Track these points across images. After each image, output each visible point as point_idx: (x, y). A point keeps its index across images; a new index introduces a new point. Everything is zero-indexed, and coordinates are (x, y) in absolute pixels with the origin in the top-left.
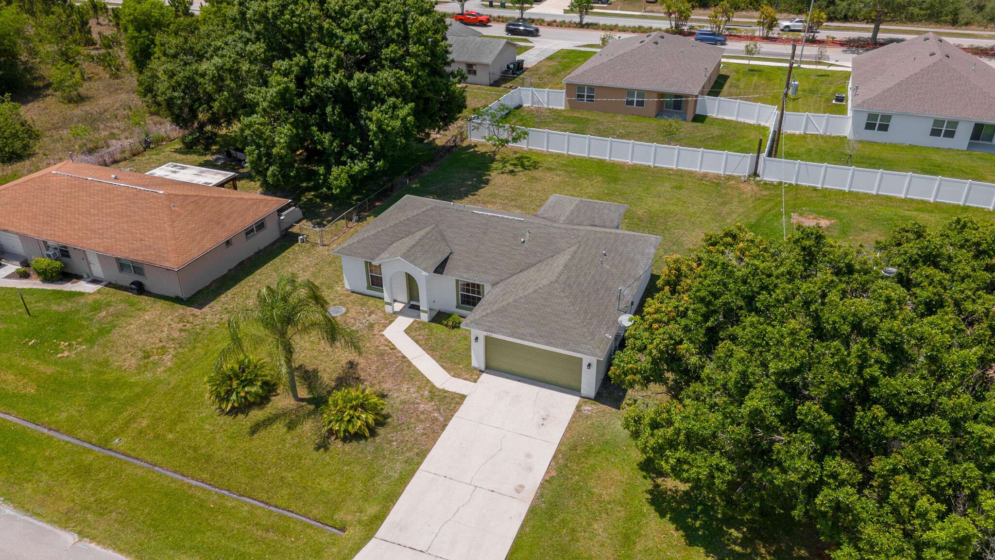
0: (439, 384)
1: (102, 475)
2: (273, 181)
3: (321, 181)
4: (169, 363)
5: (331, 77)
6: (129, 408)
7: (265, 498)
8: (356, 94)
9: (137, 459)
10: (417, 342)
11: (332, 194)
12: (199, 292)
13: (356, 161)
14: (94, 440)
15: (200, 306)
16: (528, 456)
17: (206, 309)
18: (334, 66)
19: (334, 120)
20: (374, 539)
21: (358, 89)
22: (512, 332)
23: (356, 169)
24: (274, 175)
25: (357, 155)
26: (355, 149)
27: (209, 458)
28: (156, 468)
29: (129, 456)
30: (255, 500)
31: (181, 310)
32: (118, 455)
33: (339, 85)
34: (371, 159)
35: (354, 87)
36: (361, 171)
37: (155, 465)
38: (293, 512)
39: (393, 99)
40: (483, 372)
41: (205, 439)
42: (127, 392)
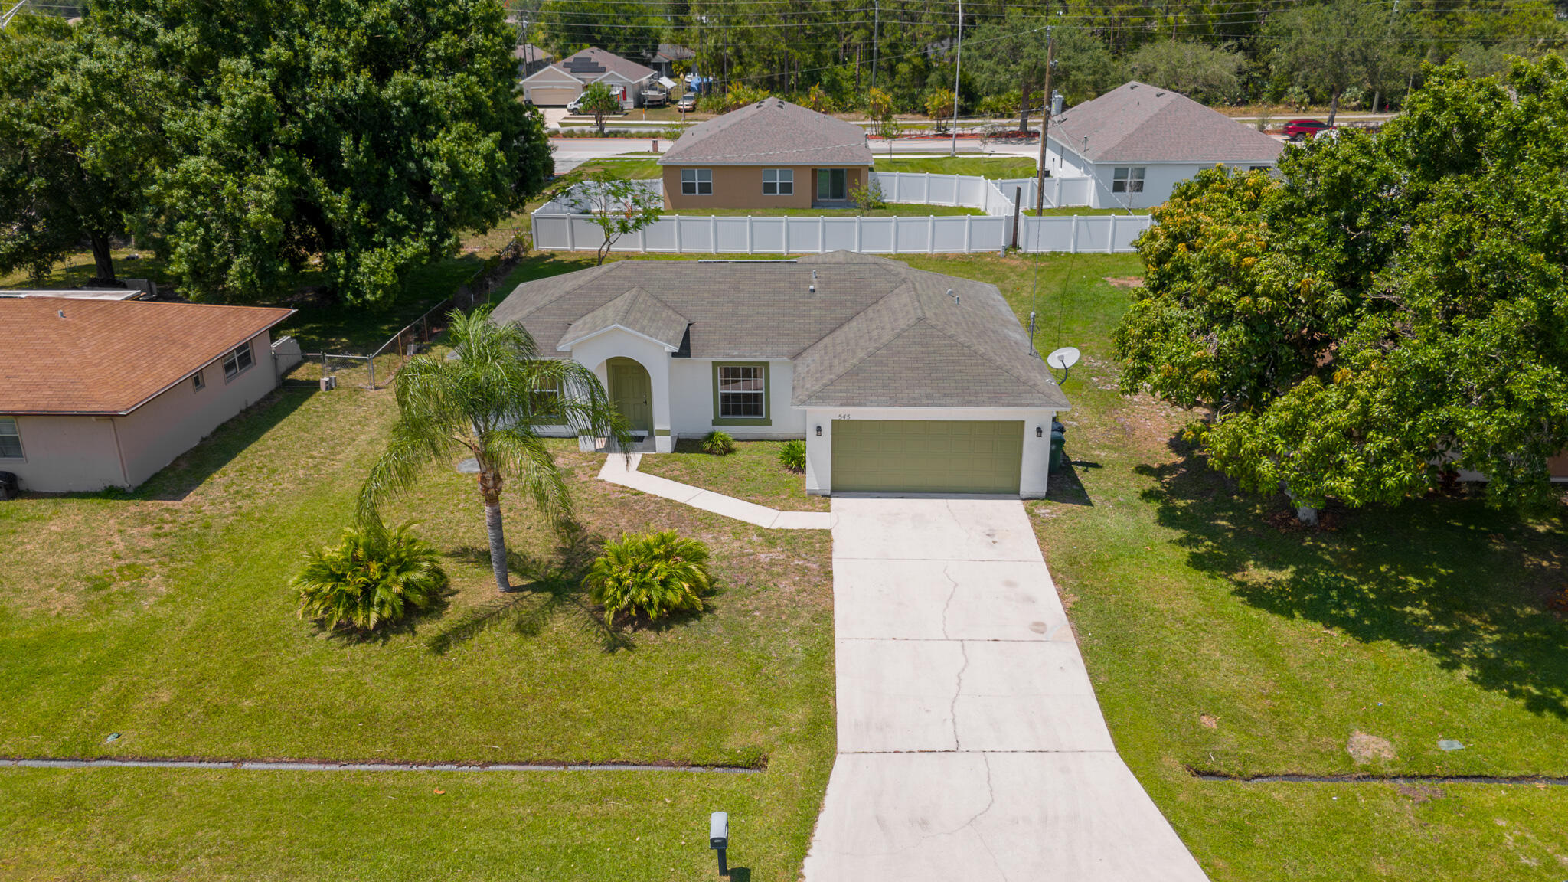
0: (765, 523)
1: (116, 803)
2: (244, 285)
3: (340, 280)
4: (164, 589)
5: (348, 82)
6: (109, 678)
7: (548, 754)
8: (399, 110)
9: (187, 759)
10: (675, 479)
11: (365, 302)
12: (156, 476)
13: (406, 239)
14: (48, 751)
15: (179, 494)
16: (1010, 584)
17: (191, 497)
18: (348, 62)
19: (358, 163)
20: (838, 756)
21: (403, 102)
22: (891, 399)
23: (409, 252)
24: (243, 274)
25: (406, 227)
26: (400, 217)
27: (372, 718)
28: (246, 766)
29: (165, 759)
30: (527, 763)
31: (132, 507)
32: (132, 764)
33: (364, 96)
34: (430, 235)
35: (395, 98)
36: (417, 257)
37: (242, 760)
38: (627, 763)
39: (463, 125)
40: (829, 497)
41: (340, 690)
42: (84, 654)
